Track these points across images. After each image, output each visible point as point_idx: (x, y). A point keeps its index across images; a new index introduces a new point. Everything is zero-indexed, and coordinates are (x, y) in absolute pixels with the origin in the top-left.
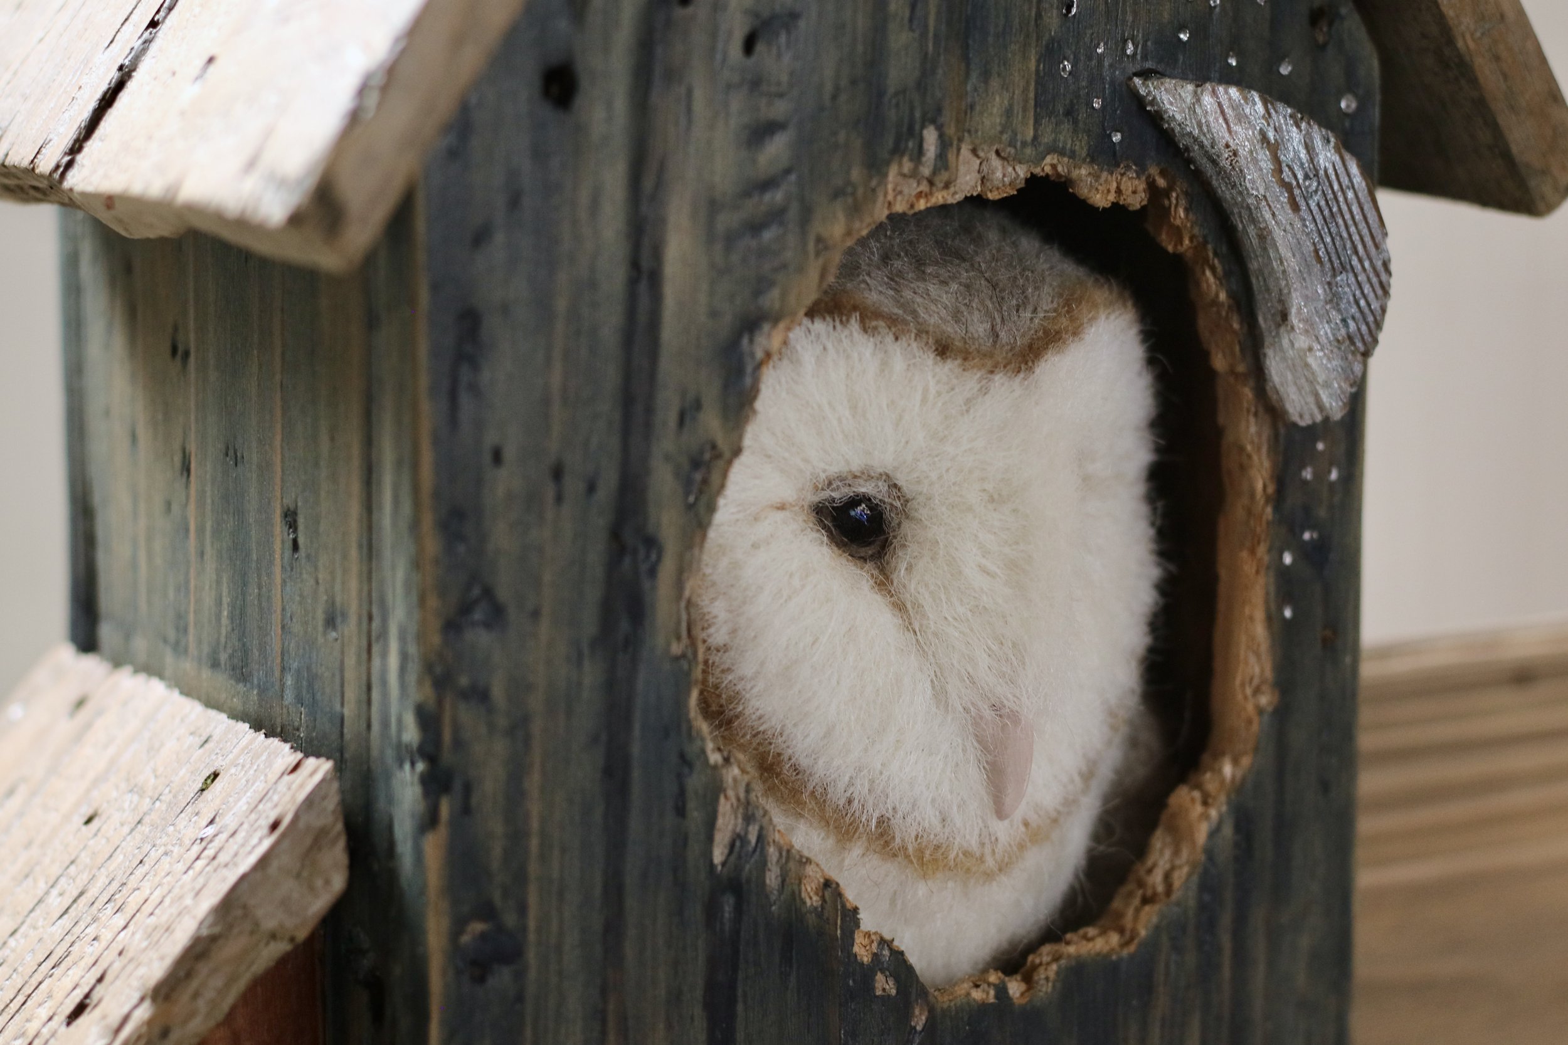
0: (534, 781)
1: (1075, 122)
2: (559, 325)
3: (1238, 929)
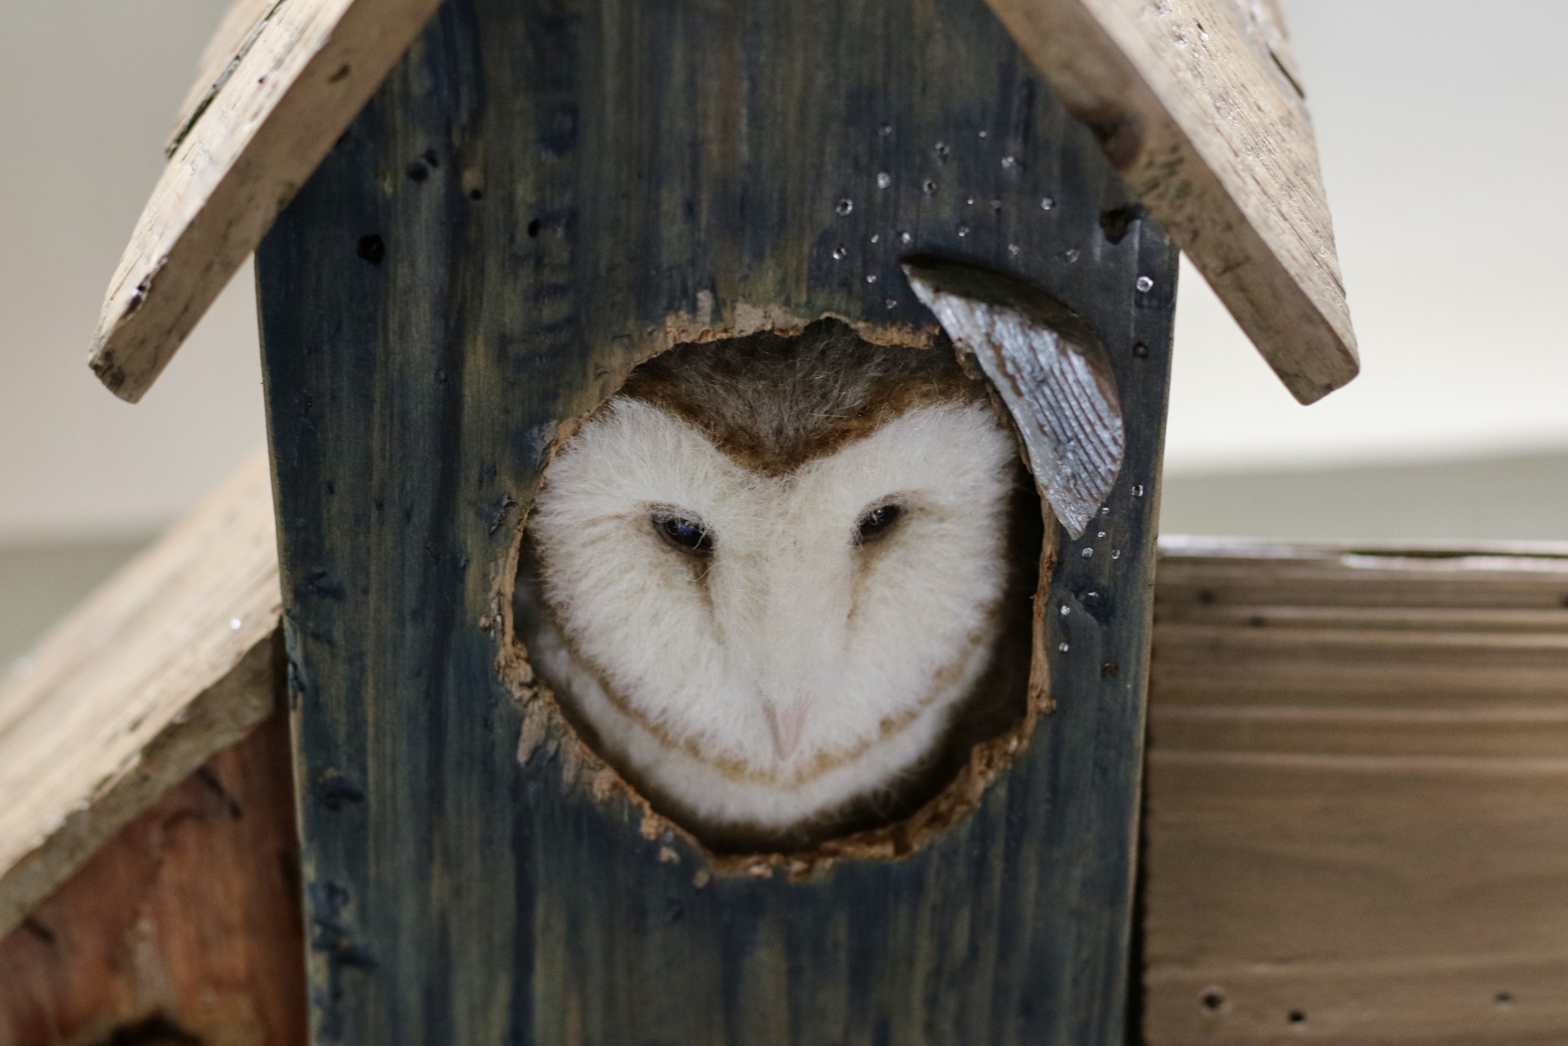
0: (369, 692)
1: (850, 292)
2: (377, 407)
3: (1011, 857)
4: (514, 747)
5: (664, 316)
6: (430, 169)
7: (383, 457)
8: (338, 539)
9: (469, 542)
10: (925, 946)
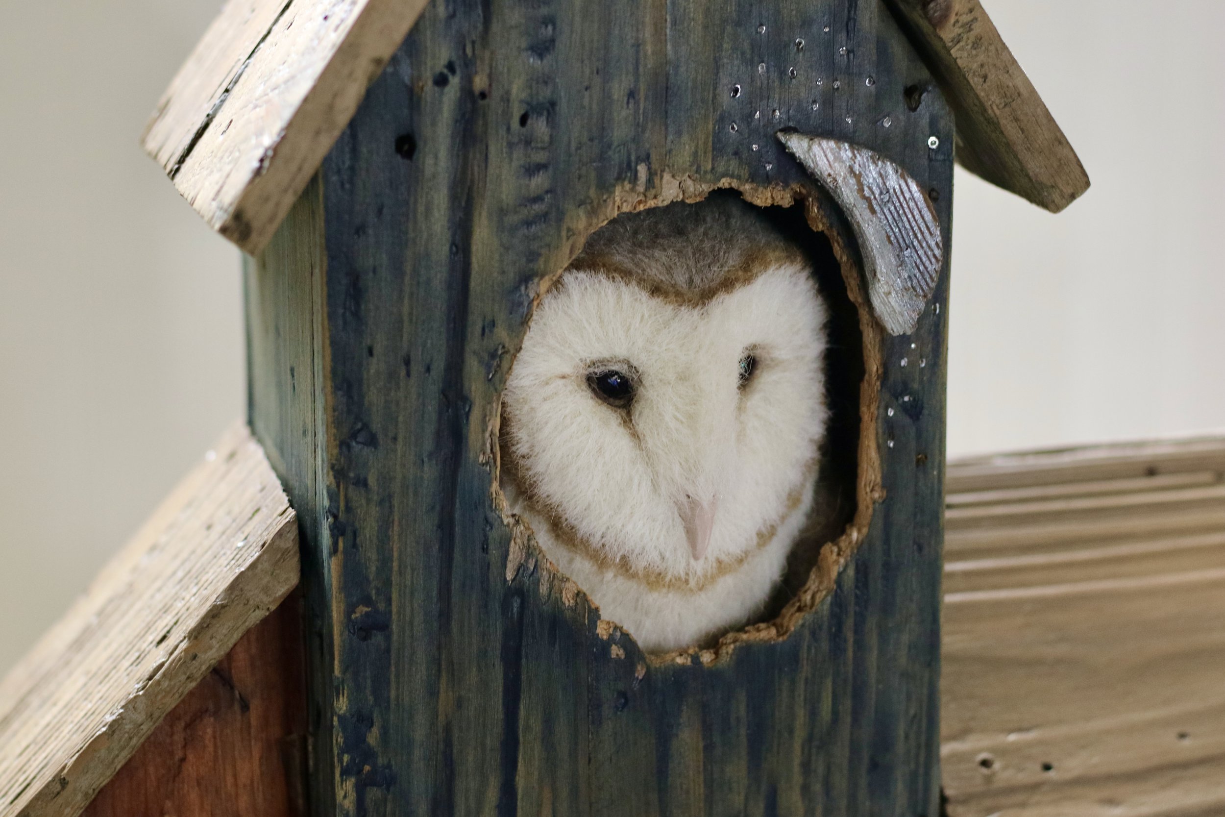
0: (395, 530)
1: (740, 158)
2: (407, 279)
3: (858, 629)
4: (504, 566)
5: (614, 186)
6: (450, 78)
7: (411, 320)
8: (374, 396)
9: (473, 388)
10: (801, 714)
